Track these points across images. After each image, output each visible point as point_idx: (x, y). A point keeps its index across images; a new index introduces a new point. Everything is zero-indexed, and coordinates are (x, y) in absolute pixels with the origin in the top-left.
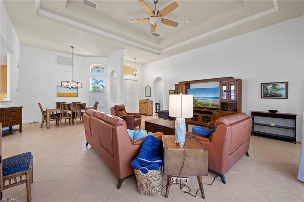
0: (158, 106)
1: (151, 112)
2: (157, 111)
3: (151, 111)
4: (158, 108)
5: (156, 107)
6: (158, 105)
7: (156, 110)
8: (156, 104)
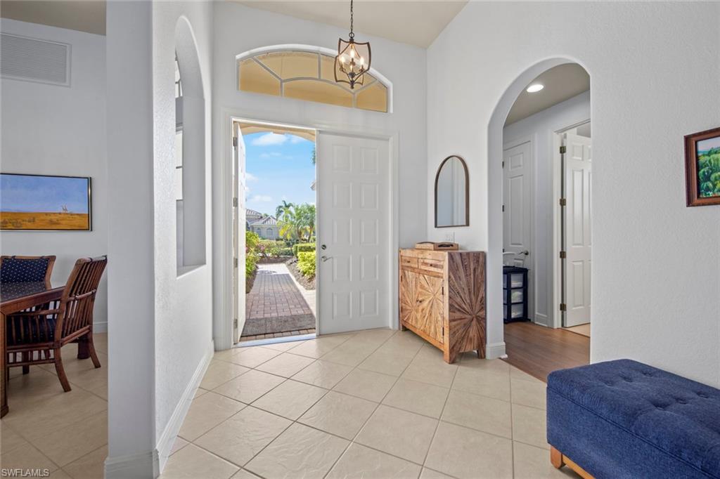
0: (516, 282)
1: (473, 332)
2: (514, 315)
3: (467, 327)
4: (516, 296)
5: (508, 290)
6: (520, 276)
7: (508, 304)
8: (508, 271)
